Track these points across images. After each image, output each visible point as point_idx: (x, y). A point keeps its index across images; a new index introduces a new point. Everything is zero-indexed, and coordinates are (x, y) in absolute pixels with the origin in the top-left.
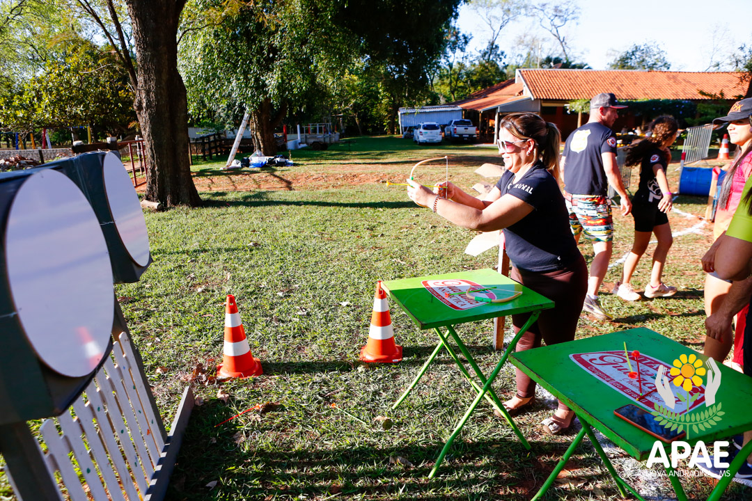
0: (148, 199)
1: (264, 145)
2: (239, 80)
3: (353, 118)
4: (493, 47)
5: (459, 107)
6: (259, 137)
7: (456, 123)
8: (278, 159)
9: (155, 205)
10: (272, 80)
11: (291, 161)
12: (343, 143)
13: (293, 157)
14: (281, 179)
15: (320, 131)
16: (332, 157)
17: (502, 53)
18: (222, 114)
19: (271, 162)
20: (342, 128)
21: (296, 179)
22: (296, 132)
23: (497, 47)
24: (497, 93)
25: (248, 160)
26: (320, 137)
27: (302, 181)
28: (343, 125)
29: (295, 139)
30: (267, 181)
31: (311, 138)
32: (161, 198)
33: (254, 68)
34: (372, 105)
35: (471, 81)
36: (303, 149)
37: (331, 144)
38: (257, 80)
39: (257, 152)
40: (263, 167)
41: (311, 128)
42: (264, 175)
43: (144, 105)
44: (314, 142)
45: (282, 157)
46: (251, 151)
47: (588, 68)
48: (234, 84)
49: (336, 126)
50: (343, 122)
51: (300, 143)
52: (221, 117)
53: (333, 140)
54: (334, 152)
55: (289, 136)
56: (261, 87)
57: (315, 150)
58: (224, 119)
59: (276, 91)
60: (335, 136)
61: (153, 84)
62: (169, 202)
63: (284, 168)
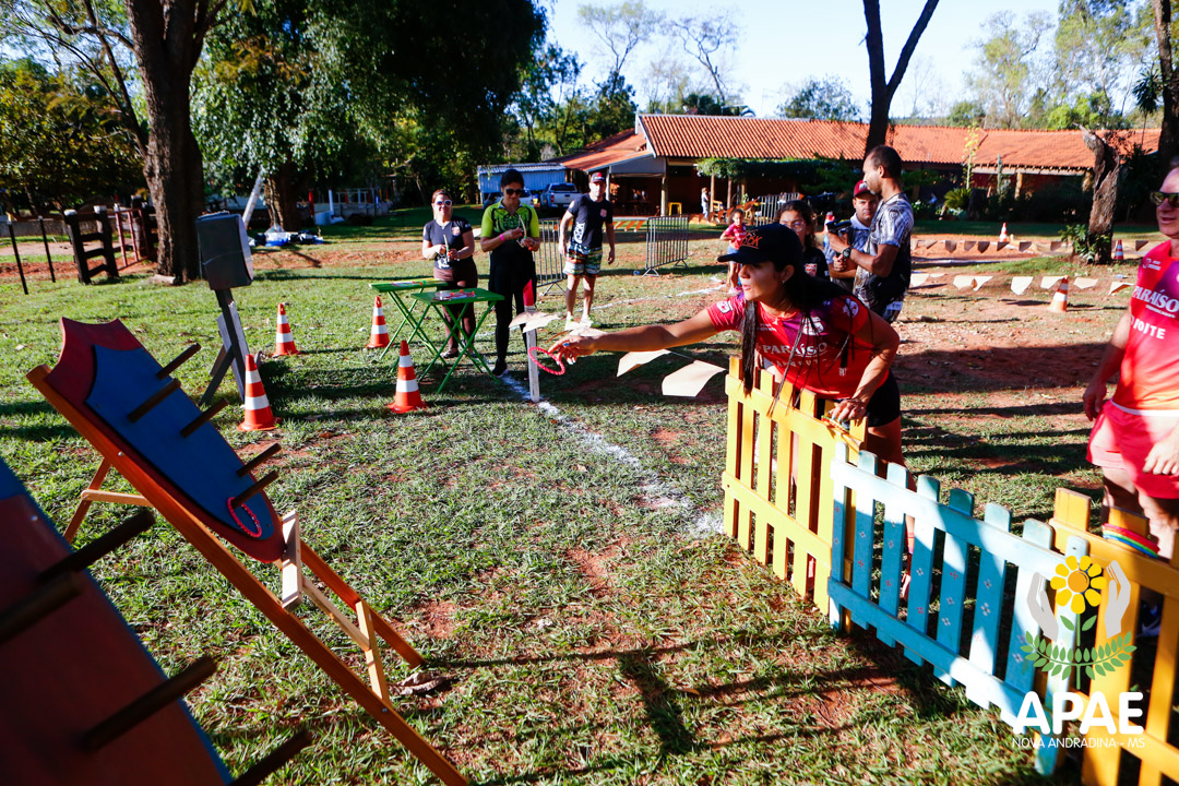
0: (160, 273)
1: (284, 217)
2: (254, 136)
3: (413, 180)
4: (617, 79)
5: (562, 165)
6: (278, 207)
7: (555, 189)
8: (304, 235)
9: (171, 279)
10: (297, 138)
11: (321, 238)
12: (395, 216)
13: (322, 234)
14: (308, 259)
15: (362, 200)
16: (376, 234)
17: (630, 88)
18: (217, 174)
19: (295, 239)
20: (396, 194)
21: (327, 257)
22: (327, 201)
23: (623, 78)
24: (617, 146)
25: (264, 237)
26: (362, 207)
27: (334, 260)
28: (398, 190)
29: (327, 210)
30: (291, 261)
31: (349, 208)
32: (176, 272)
33: (275, 123)
34: (442, 161)
35: (587, 127)
36: (337, 224)
37: (377, 217)
38: (278, 137)
39: (275, 227)
40: (284, 245)
41: (349, 195)
42: (286, 254)
43: (157, 171)
44: (353, 215)
45: (308, 233)
46: (266, 226)
47: (749, 111)
48: (248, 142)
49: (388, 193)
50: (398, 187)
51: (333, 217)
52: (215, 178)
53: (380, 212)
54: (378, 229)
55: (316, 206)
56: (283, 144)
57: (354, 225)
58: (220, 181)
59: (303, 152)
60: (383, 207)
61: (167, 150)
62: (185, 277)
63: (311, 246)
